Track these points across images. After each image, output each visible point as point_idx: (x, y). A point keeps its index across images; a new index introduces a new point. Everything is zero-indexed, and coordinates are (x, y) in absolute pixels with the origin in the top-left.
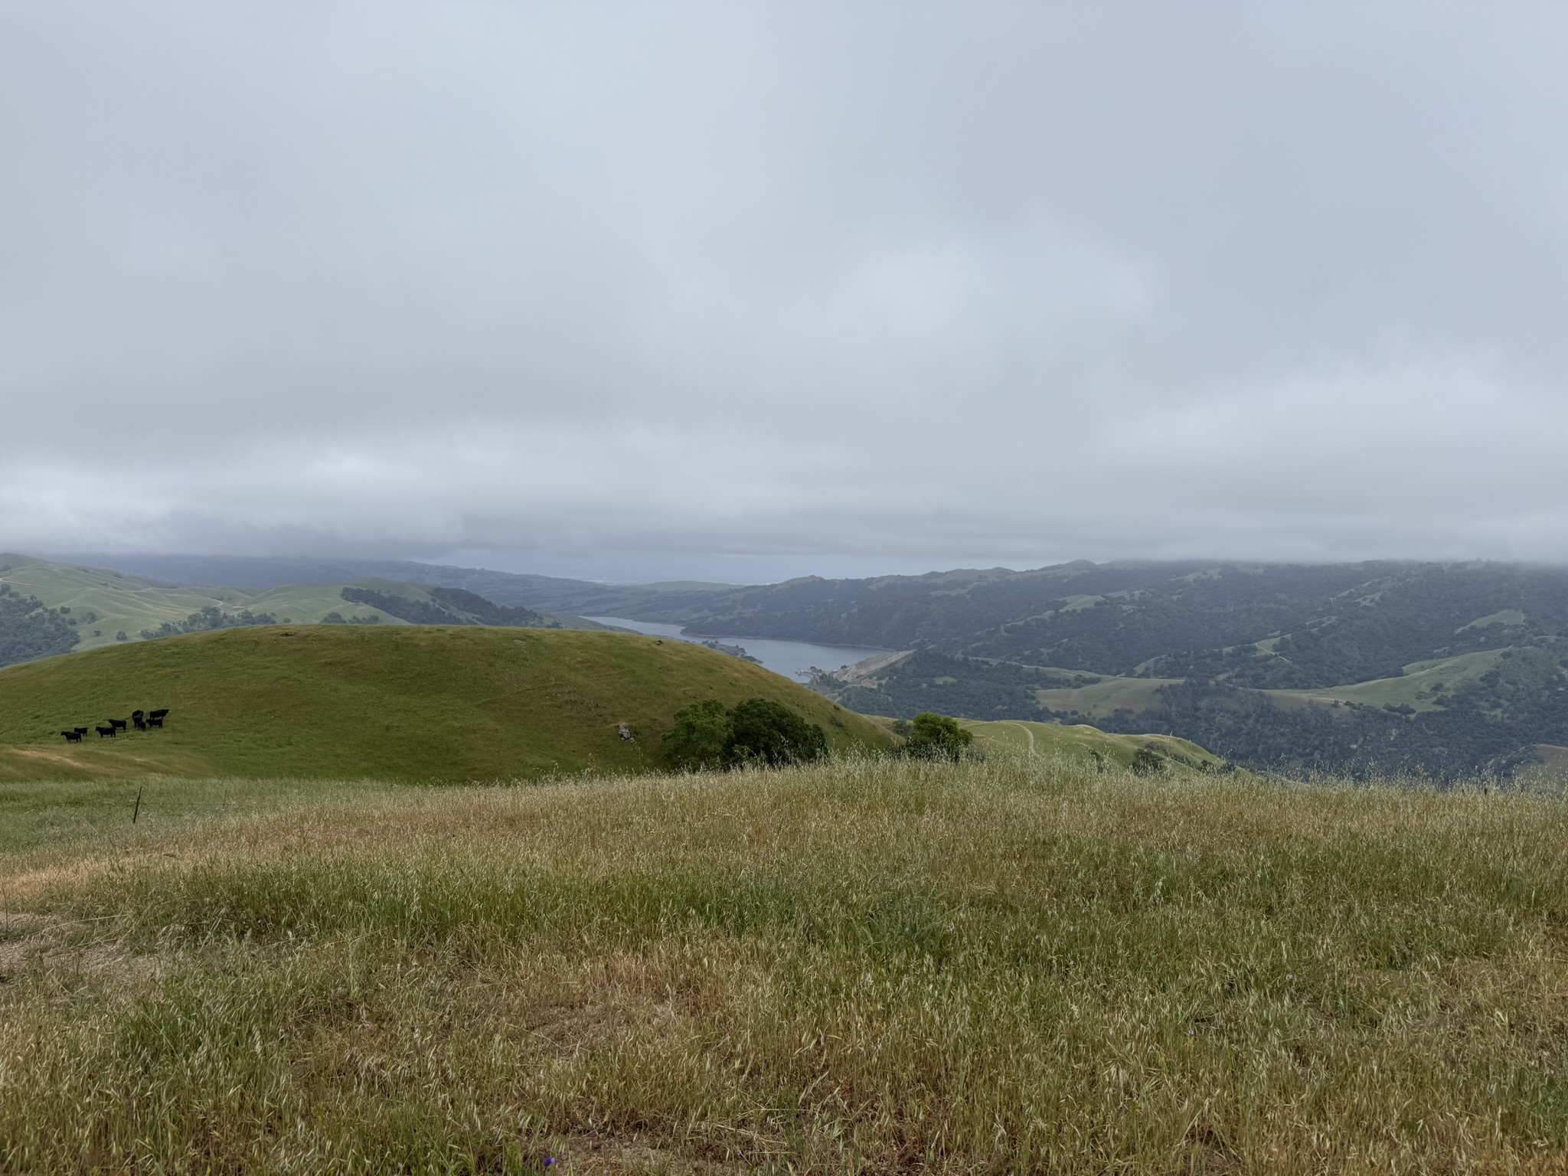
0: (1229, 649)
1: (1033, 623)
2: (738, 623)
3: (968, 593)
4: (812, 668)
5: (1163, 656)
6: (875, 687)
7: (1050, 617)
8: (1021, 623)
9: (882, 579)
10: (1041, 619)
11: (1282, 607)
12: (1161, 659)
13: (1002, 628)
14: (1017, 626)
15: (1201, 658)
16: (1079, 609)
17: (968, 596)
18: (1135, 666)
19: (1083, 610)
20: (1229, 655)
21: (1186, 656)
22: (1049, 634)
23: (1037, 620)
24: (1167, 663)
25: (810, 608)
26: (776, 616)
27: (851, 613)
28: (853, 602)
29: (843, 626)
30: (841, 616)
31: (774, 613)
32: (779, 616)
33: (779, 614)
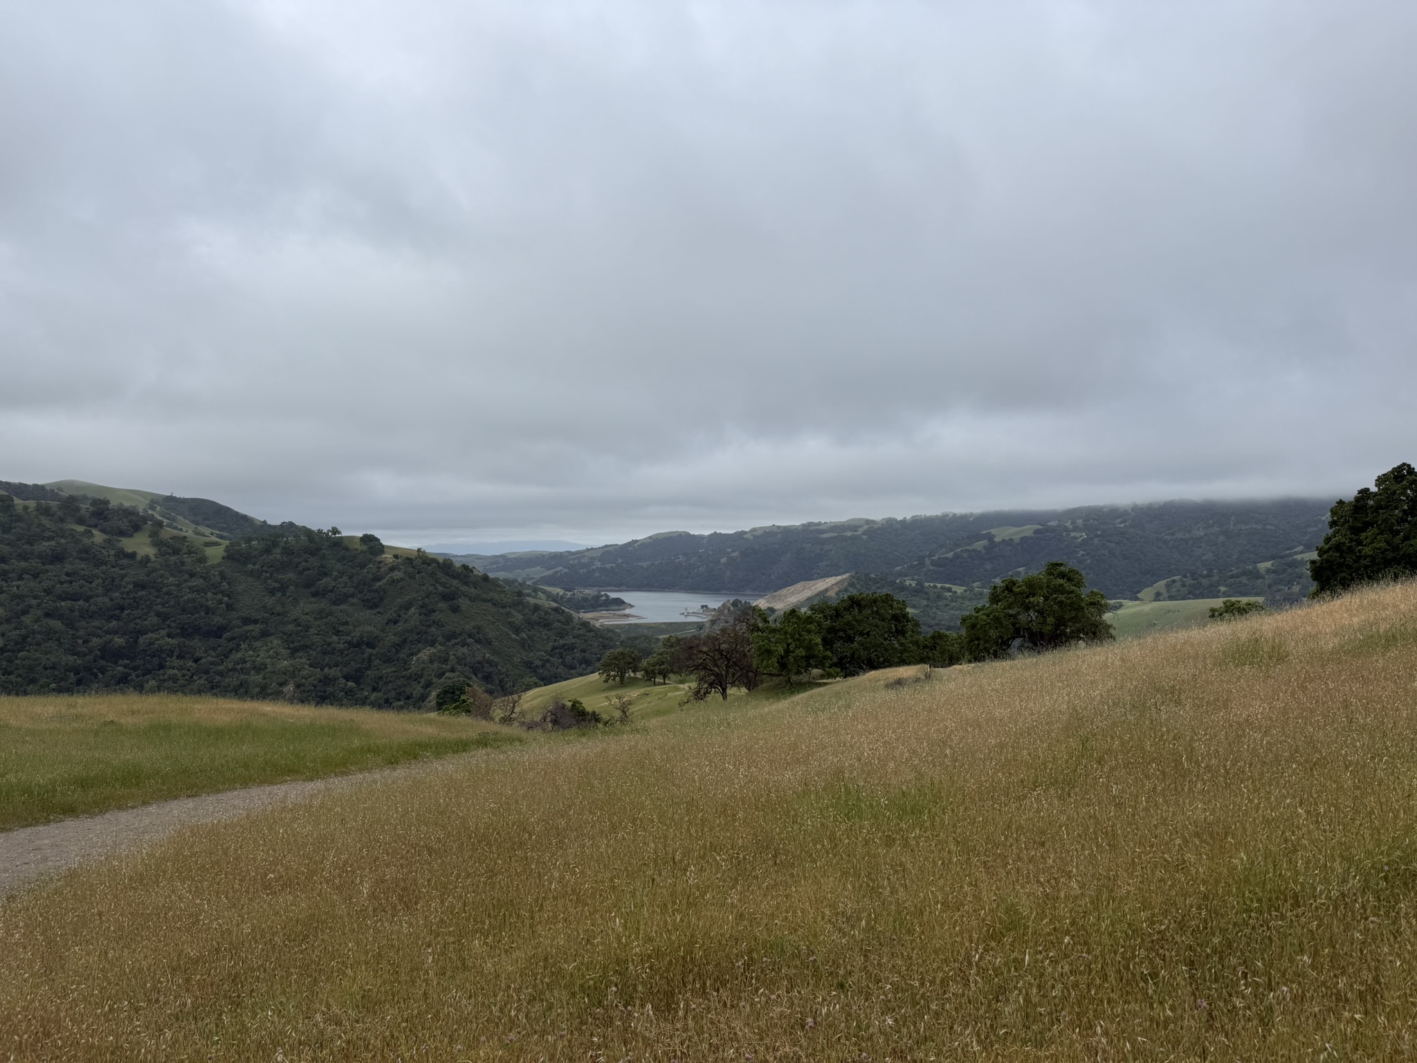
0: (1263, 566)
1: (965, 555)
2: (597, 574)
3: (863, 534)
4: (702, 607)
5: (1175, 578)
7: (984, 547)
8: (950, 555)
9: (754, 530)
10: (974, 550)
11: (1269, 527)
12: (1174, 581)
13: (927, 561)
14: (947, 558)
15: (1232, 577)
16: (1017, 538)
17: (865, 537)
18: (1139, 592)
19: (1022, 539)
20: (1268, 571)
21: (1208, 576)
22: (988, 566)
23: (968, 551)
24: (1184, 586)
25: (679, 558)
26: (642, 567)
27: (731, 557)
28: (729, 550)
29: (724, 572)
30: (719, 562)
31: (639, 564)
32: (645, 566)
33: (645, 564)
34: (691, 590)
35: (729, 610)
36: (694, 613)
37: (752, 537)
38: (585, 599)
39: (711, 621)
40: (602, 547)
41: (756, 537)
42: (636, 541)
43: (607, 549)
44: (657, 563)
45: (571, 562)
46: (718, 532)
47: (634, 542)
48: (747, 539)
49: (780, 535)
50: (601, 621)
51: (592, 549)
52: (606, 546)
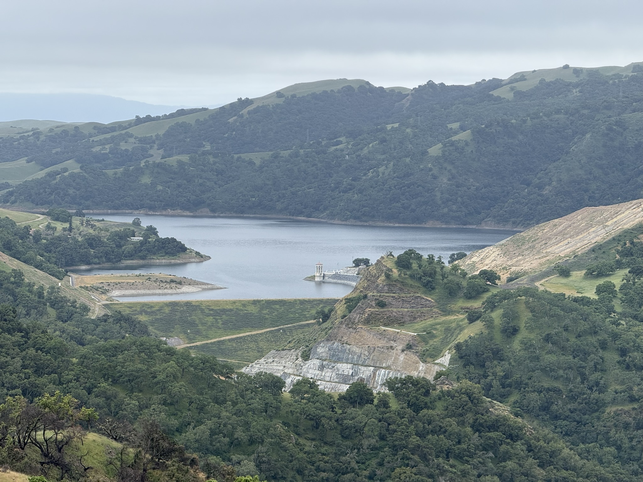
2: (146, 180)
4: (357, 263)
6: (592, 295)
9: (520, 77)
25: (340, 143)
26: (251, 163)
27: (452, 144)
28: (455, 126)
29: (435, 177)
30: (425, 153)
31: (243, 156)
32: (258, 162)
33: (257, 157)
34: (356, 218)
35: (388, 276)
36: (337, 276)
37: (510, 96)
38: (92, 242)
39: (348, 300)
40: (172, 116)
41: (519, 95)
42: (247, 102)
43: (181, 119)
44: (285, 153)
45: (96, 149)
46: (437, 82)
47: (243, 103)
48: (498, 99)
49: (576, 92)
50: (116, 293)
51: (148, 119)
52: (181, 112)
